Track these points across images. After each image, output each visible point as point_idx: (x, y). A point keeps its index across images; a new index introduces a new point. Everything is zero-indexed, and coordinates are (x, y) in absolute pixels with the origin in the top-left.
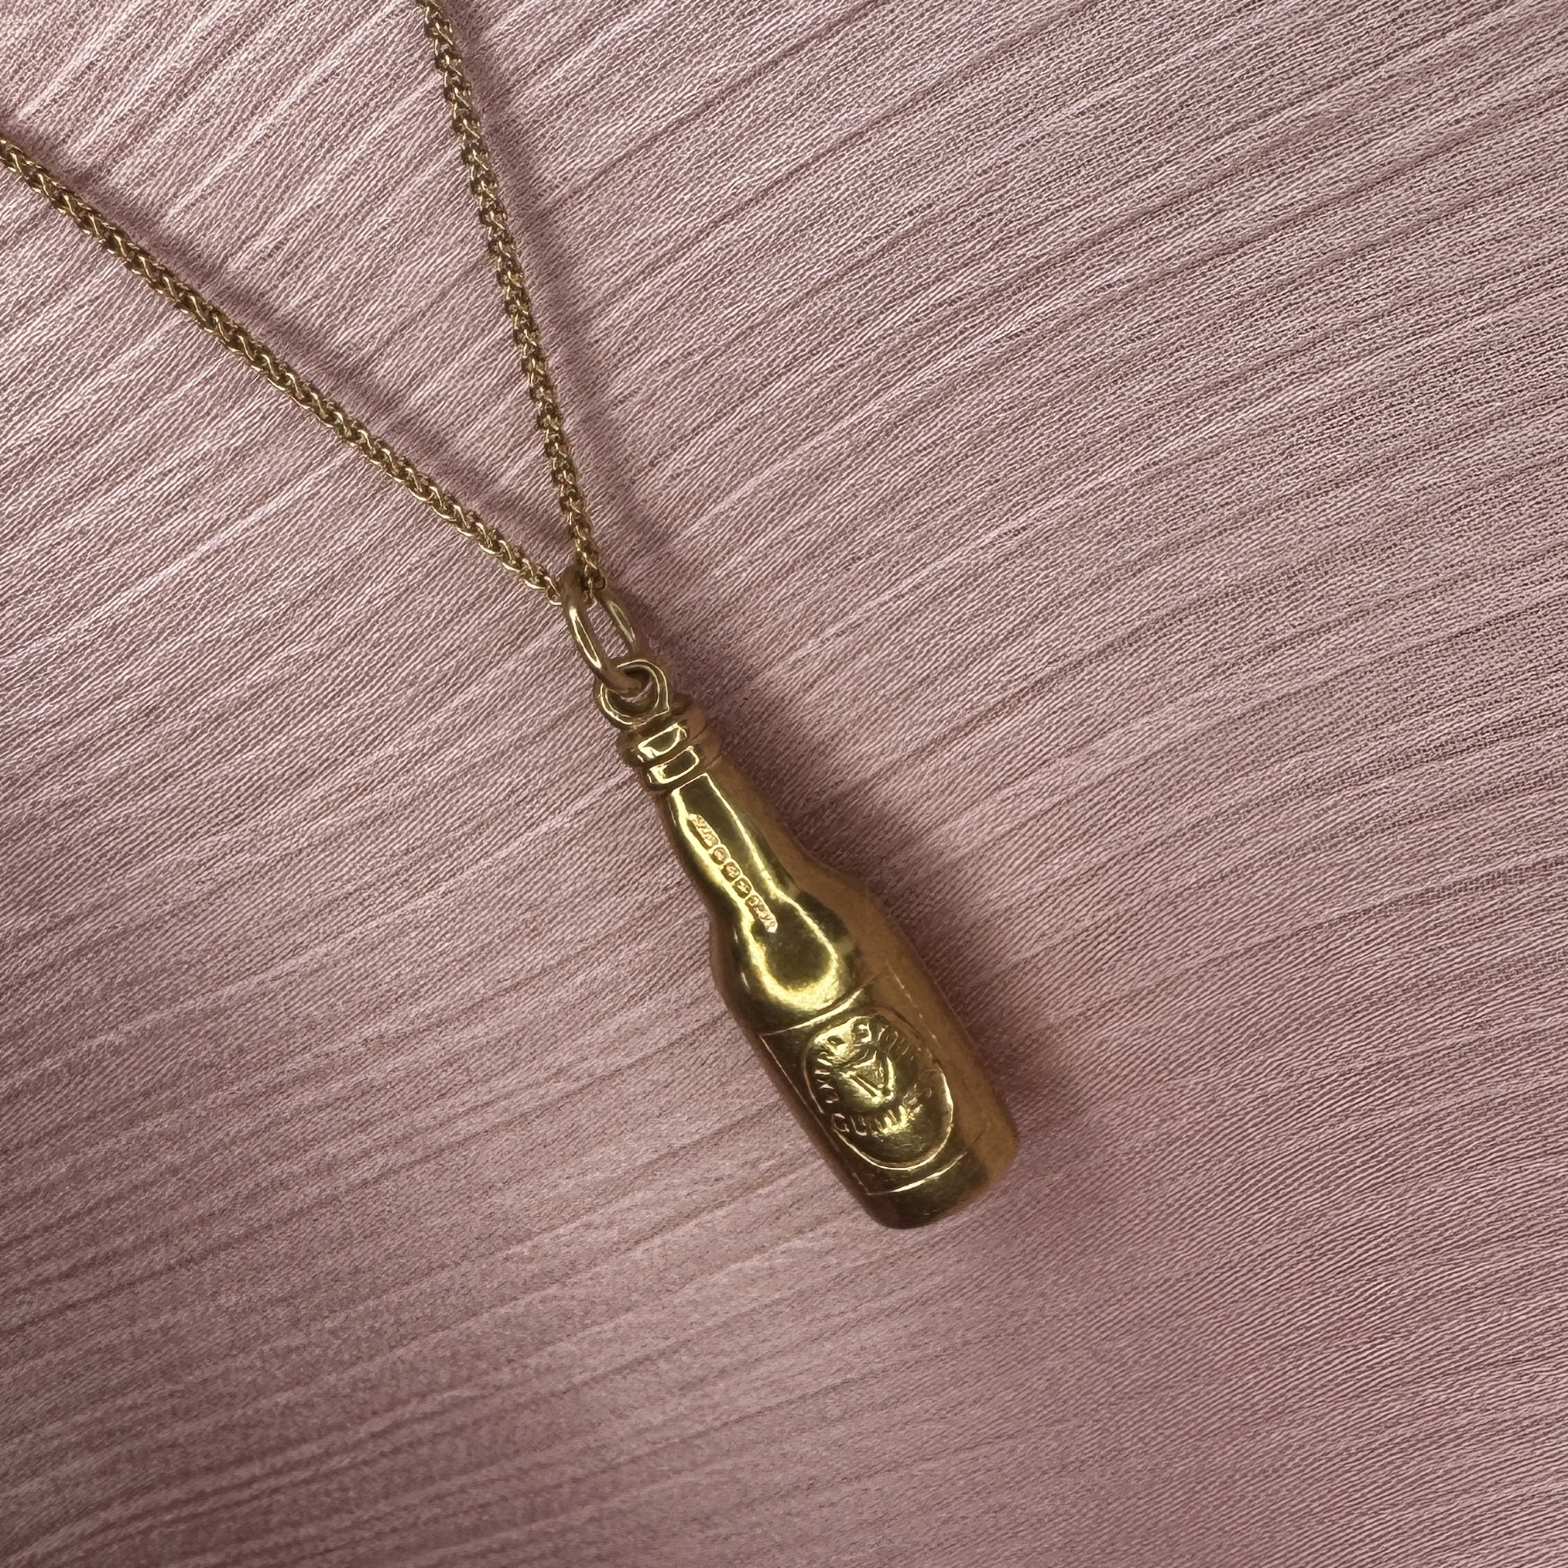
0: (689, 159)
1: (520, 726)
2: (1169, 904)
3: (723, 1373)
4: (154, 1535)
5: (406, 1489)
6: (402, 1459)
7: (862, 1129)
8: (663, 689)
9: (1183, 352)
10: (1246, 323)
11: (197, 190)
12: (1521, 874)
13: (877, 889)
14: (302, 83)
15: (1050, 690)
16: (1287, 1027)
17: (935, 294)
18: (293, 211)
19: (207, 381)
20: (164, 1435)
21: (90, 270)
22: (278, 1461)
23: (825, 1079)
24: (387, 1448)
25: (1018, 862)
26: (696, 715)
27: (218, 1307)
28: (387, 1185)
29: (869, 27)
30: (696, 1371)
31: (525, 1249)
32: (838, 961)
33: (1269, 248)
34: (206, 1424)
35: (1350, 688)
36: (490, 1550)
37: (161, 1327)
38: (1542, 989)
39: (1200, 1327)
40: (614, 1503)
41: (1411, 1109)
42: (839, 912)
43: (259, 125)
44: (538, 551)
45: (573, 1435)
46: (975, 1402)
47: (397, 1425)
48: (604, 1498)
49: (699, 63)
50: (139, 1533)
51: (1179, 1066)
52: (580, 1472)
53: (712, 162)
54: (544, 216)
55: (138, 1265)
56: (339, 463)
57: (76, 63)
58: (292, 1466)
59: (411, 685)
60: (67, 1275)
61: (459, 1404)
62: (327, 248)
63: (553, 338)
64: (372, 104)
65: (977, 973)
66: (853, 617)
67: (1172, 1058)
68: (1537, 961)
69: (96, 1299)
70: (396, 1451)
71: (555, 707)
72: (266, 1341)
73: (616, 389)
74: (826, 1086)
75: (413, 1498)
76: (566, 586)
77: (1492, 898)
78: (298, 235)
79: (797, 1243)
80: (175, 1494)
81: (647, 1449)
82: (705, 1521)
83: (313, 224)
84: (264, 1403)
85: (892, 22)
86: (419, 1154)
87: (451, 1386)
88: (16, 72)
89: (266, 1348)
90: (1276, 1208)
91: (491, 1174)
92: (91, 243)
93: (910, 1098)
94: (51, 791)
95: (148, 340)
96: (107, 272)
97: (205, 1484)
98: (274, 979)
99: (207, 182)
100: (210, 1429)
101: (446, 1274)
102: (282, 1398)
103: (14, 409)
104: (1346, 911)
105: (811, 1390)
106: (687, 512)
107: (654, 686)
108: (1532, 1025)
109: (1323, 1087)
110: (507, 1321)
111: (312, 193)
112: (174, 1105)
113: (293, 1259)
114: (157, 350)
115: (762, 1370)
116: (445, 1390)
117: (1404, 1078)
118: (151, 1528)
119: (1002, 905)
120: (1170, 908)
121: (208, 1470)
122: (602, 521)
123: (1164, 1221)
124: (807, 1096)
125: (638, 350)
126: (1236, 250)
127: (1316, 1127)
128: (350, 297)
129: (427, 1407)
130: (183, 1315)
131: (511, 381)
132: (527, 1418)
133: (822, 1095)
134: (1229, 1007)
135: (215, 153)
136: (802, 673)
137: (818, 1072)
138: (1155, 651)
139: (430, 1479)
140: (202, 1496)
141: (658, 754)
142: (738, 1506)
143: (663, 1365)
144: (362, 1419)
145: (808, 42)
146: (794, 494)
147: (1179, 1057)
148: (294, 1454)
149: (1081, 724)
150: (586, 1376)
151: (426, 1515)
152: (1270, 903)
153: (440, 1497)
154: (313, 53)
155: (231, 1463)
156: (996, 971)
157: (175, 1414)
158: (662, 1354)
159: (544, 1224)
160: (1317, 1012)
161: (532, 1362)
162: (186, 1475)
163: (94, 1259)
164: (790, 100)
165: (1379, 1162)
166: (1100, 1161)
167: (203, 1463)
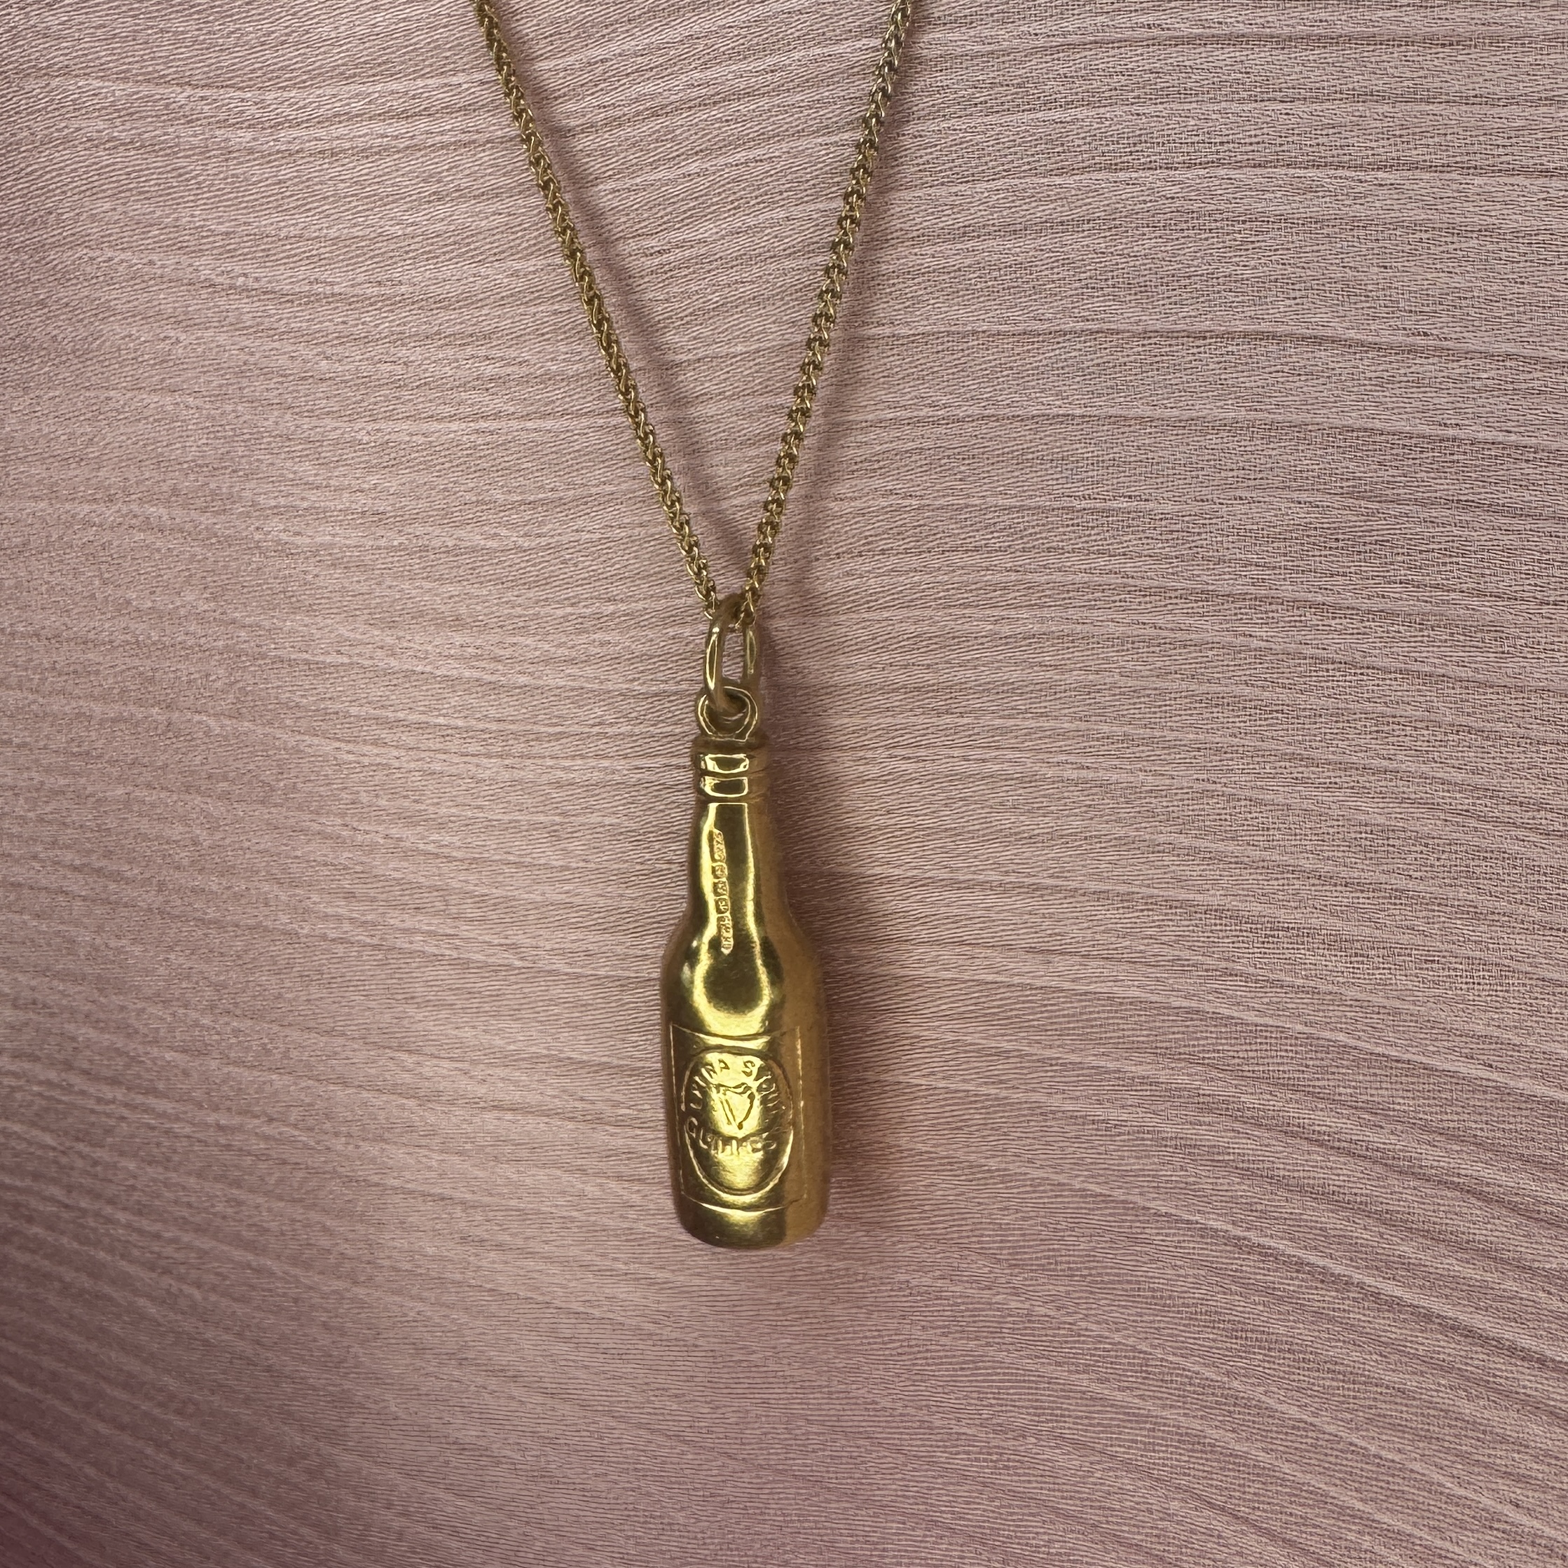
0: (990, 361)
1: (634, 680)
2: (1041, 1114)
3: (499, 1246)
4: (18, 1096)
5: (217, 1179)
6: (227, 1156)
7: (705, 1142)
8: (750, 724)
9: (1280, 715)
10: (1340, 725)
11: (629, 183)
12: (1325, 1275)
13: (826, 959)
14: (743, 154)
15: (1042, 896)
16: (1078, 1269)
17: (1116, 563)
18: (685, 234)
19: (555, 313)
20: (70, 1028)
21: (520, 193)
22: (139, 1099)
23: (700, 1088)
24: (223, 1141)
25: (944, 1007)
26: (762, 757)
27: (167, 960)
28: (340, 950)
29: (1175, 348)
30: (479, 1232)
31: (409, 1060)
33: (1388, 682)
34: (106, 1039)
35: (1273, 1041)
36: (249, 1266)
37: (117, 949)
38: (1292, 1377)
39: (879, 1458)
40: (361, 1291)
41: (1136, 1401)
42: (785, 966)
43: (697, 164)
44: (719, 567)
45: (362, 1221)
46: (676, 1396)
47: (240, 1129)
48: (355, 1283)
49: (1035, 300)
50: (10, 1086)
51: (979, 1242)
52: (350, 1252)
53: (1005, 373)
54: (861, 339)
55: (129, 893)
56: (614, 422)
57: (597, 53)
58: (147, 1110)
59: (572, 605)
60: (75, 869)
61: (292, 1141)
62: (694, 272)
63: (819, 426)
64: (785, 195)
65: (865, 1070)
66: (922, 753)
67: (977, 1233)
68: (1301, 1352)
69: (85, 899)
70: (228, 1147)
71: (666, 682)
72: (186, 1006)
73: (842, 489)
74: (697, 1093)
75: (218, 1189)
76: (723, 608)
77: (1292, 1279)
78: (679, 254)
79: (613, 1185)
80: (52, 1075)
81: (408, 1266)
82: (420, 1350)
83: (694, 251)
84: (155, 1052)
85: (1193, 354)
86: (375, 941)
87: (295, 1126)
88: (551, 35)
89: (181, 1011)
90: (992, 1405)
91: (420, 990)
92: (530, 175)
93: (756, 1142)
94: (275, 526)
95: (533, 262)
96: (532, 201)
97: (78, 1081)
98: (349, 752)
99: (638, 180)
100: (106, 1044)
101: (341, 1041)
102: (169, 1056)
103: (411, 255)
104: (1173, 1211)
105: (557, 1303)
106: (845, 604)
107: (745, 717)
108: (1269, 1401)
109: (1079, 1336)
110: (365, 1104)
111: (707, 229)
112: (226, 796)
113: (239, 957)
114: (534, 273)
115: (531, 1264)
116: (289, 1125)
117: (1146, 1372)
118: (20, 1088)
119: (915, 1031)
120: (1041, 1118)
121: (86, 1073)
122: (778, 572)
123: (900, 1354)
124: (679, 1090)
125: (874, 470)
126: (1361, 668)
127: (1058, 1364)
128: (691, 314)
129: (267, 1129)
130: (137, 950)
131: (770, 438)
132: (334, 1185)
133: (690, 1098)
134: (1042, 1224)
135: (654, 166)
136: (861, 768)
137: (697, 1078)
138: (1138, 917)
139: (237, 1184)
140: (68, 1089)
141: (717, 770)
142: (451, 1355)
143: (458, 1211)
144: (216, 1108)
145: (1123, 332)
146: (930, 638)
147: (982, 1236)
148: (152, 1101)
149: (1050, 935)
150: (396, 1183)
151: (220, 1208)
152: (1119, 1165)
153: (239, 1203)
154: (765, 138)
155: (106, 1079)
156: (883, 1077)
157: (87, 1016)
158: (463, 1203)
159: (433, 1050)
160: (1107, 1274)
161: (365, 1146)
162: (68, 1066)
163: (101, 868)
164: (1087, 364)
165: (1091, 1425)
166: (877, 1274)
167: (86, 1065)
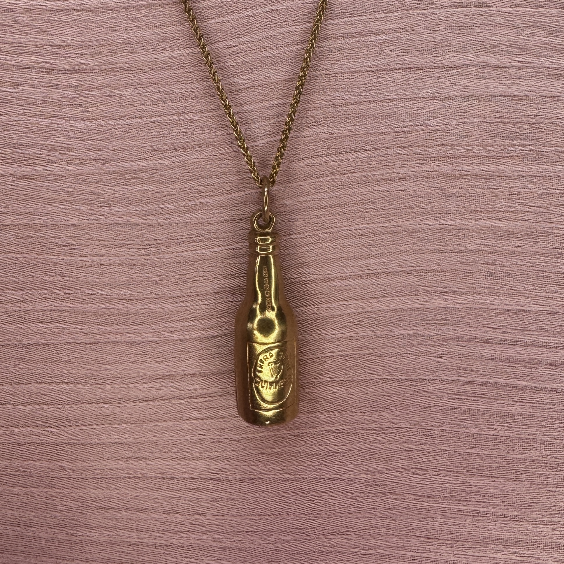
7: (261, 387)
12: (496, 385)
17: (414, 150)
32: (278, 332)
43: (251, 12)
93: (282, 382)
141: (261, 243)
